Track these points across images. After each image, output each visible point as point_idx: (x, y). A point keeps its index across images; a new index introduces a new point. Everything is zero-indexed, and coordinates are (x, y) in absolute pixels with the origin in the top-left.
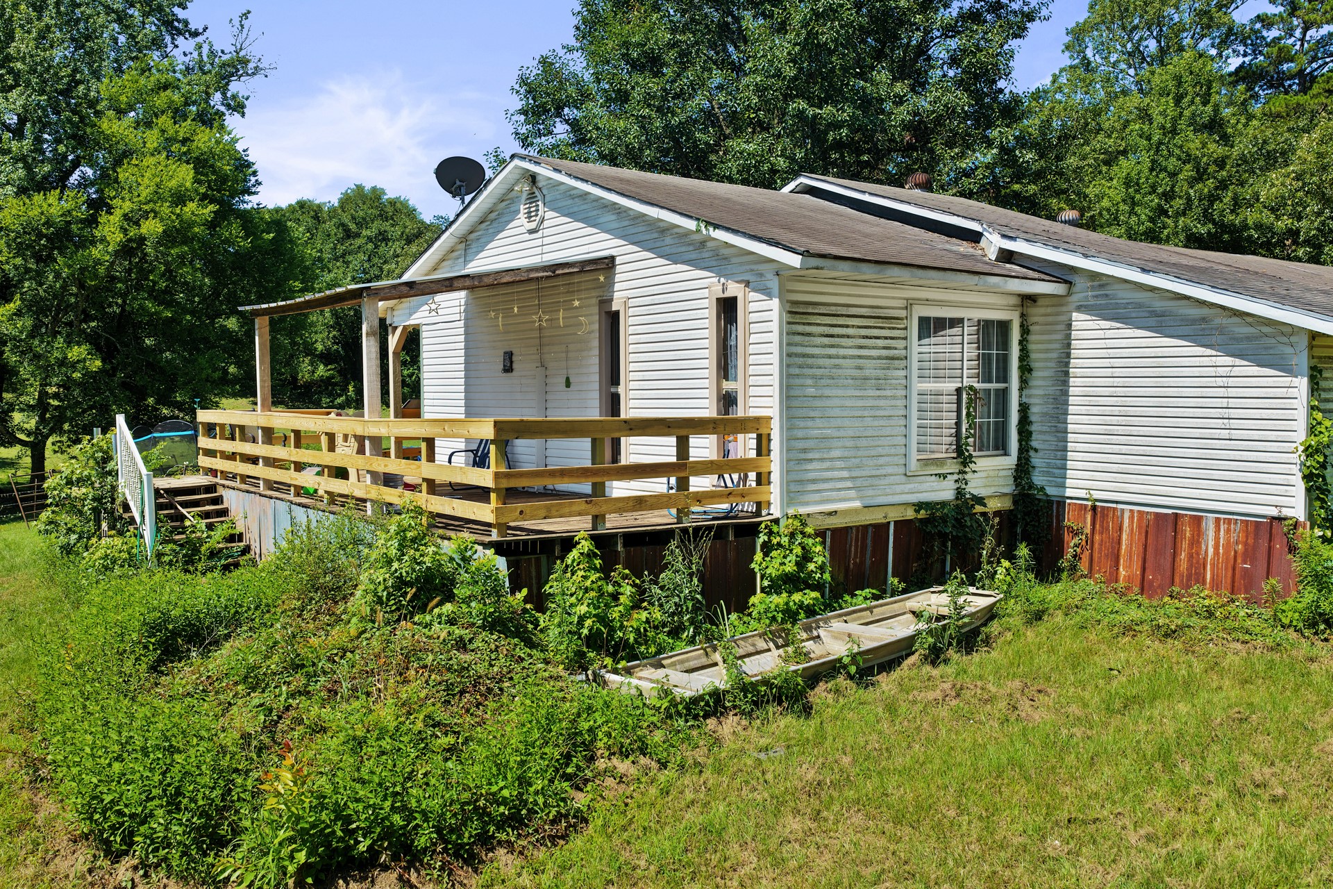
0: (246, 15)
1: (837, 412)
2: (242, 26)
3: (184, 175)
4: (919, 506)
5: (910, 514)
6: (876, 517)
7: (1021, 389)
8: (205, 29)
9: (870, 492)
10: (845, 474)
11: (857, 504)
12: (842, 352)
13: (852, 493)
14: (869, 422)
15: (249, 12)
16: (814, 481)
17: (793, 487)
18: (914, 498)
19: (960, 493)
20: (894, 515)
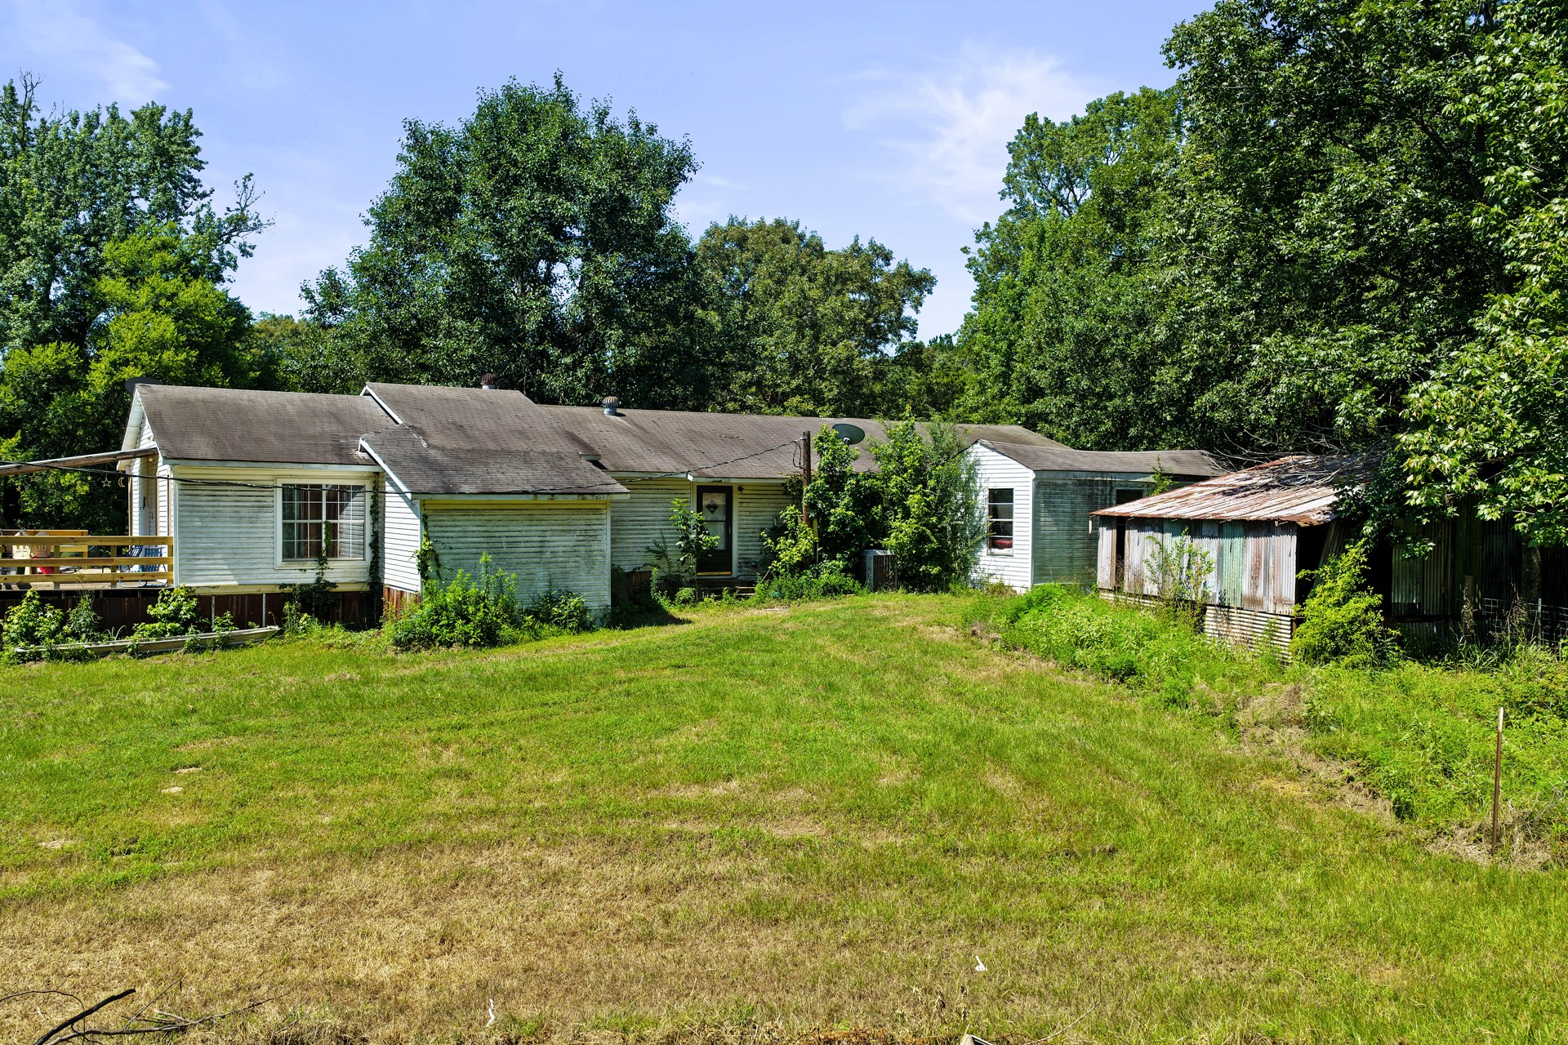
0: (248, 177)
1: (219, 535)
2: (245, 187)
3: (165, 326)
4: (283, 586)
5: (278, 590)
6: (253, 590)
7: (373, 524)
8: (212, 191)
9: (245, 577)
10: (225, 567)
11: (235, 583)
12: (222, 504)
13: (232, 577)
14: (244, 540)
15: (251, 175)
16: (201, 570)
17: (184, 573)
18: (281, 582)
19: (318, 580)
20: (265, 590)
